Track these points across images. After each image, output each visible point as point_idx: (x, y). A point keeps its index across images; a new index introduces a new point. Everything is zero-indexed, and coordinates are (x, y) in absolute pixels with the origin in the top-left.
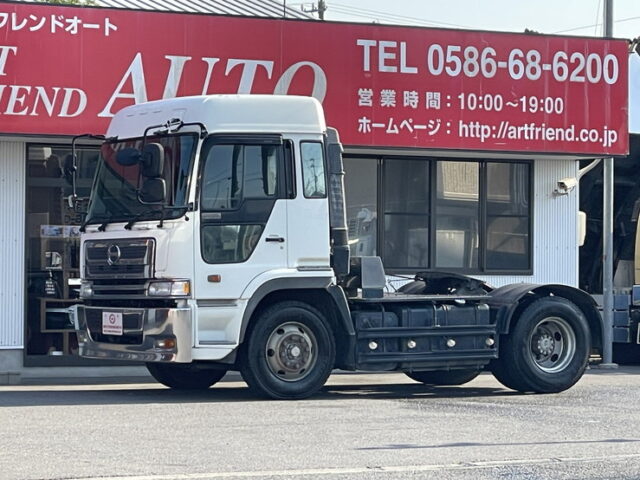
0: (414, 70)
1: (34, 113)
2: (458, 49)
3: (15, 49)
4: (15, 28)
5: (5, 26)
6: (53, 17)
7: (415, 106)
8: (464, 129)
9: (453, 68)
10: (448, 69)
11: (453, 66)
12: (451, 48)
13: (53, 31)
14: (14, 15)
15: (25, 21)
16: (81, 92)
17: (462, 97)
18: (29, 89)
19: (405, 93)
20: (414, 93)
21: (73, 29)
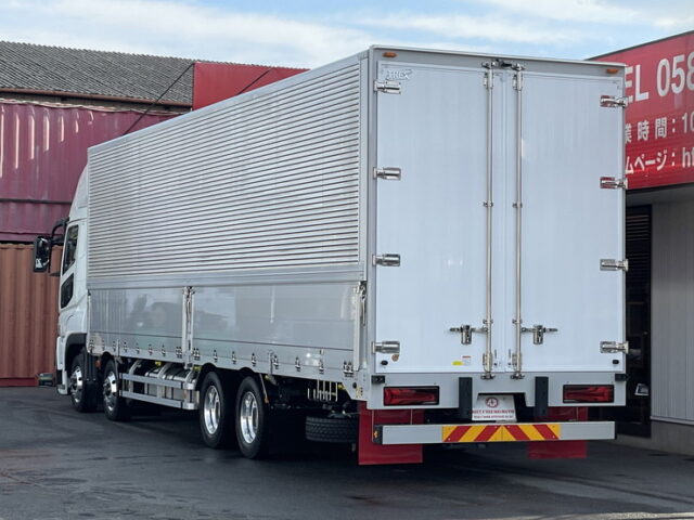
0: (646, 96)
2: (681, 58)
7: (646, 139)
8: (687, 157)
9: (678, 85)
10: (674, 85)
11: (677, 80)
12: (677, 59)
17: (684, 118)
19: (639, 124)
20: (646, 123)
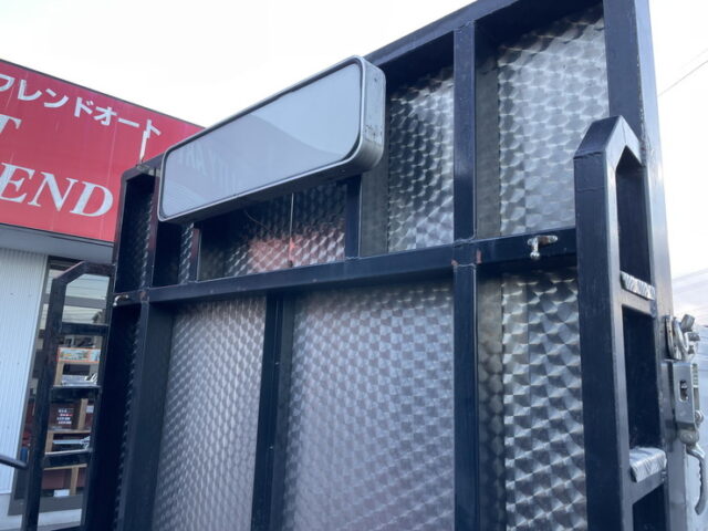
1: (34, 203)
3: (18, 122)
4: (21, 96)
5: (8, 91)
6: (79, 100)
13: (77, 114)
14: (23, 84)
15: (39, 94)
16: (107, 193)
18: (31, 172)
21: (104, 119)
